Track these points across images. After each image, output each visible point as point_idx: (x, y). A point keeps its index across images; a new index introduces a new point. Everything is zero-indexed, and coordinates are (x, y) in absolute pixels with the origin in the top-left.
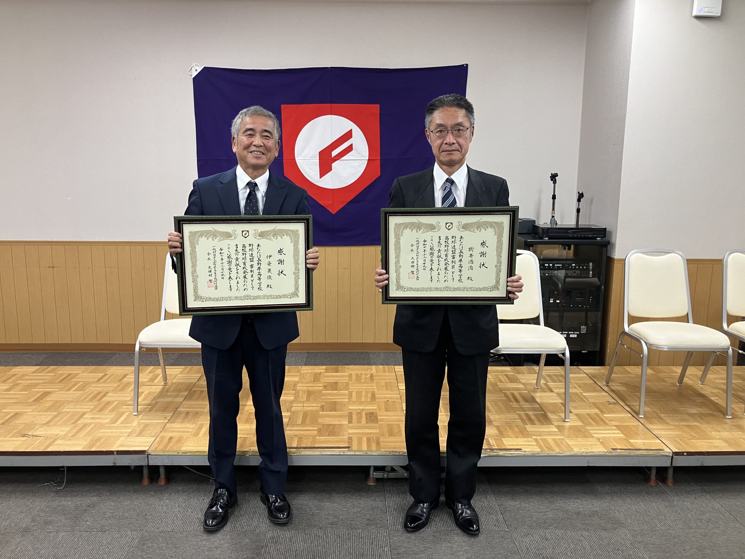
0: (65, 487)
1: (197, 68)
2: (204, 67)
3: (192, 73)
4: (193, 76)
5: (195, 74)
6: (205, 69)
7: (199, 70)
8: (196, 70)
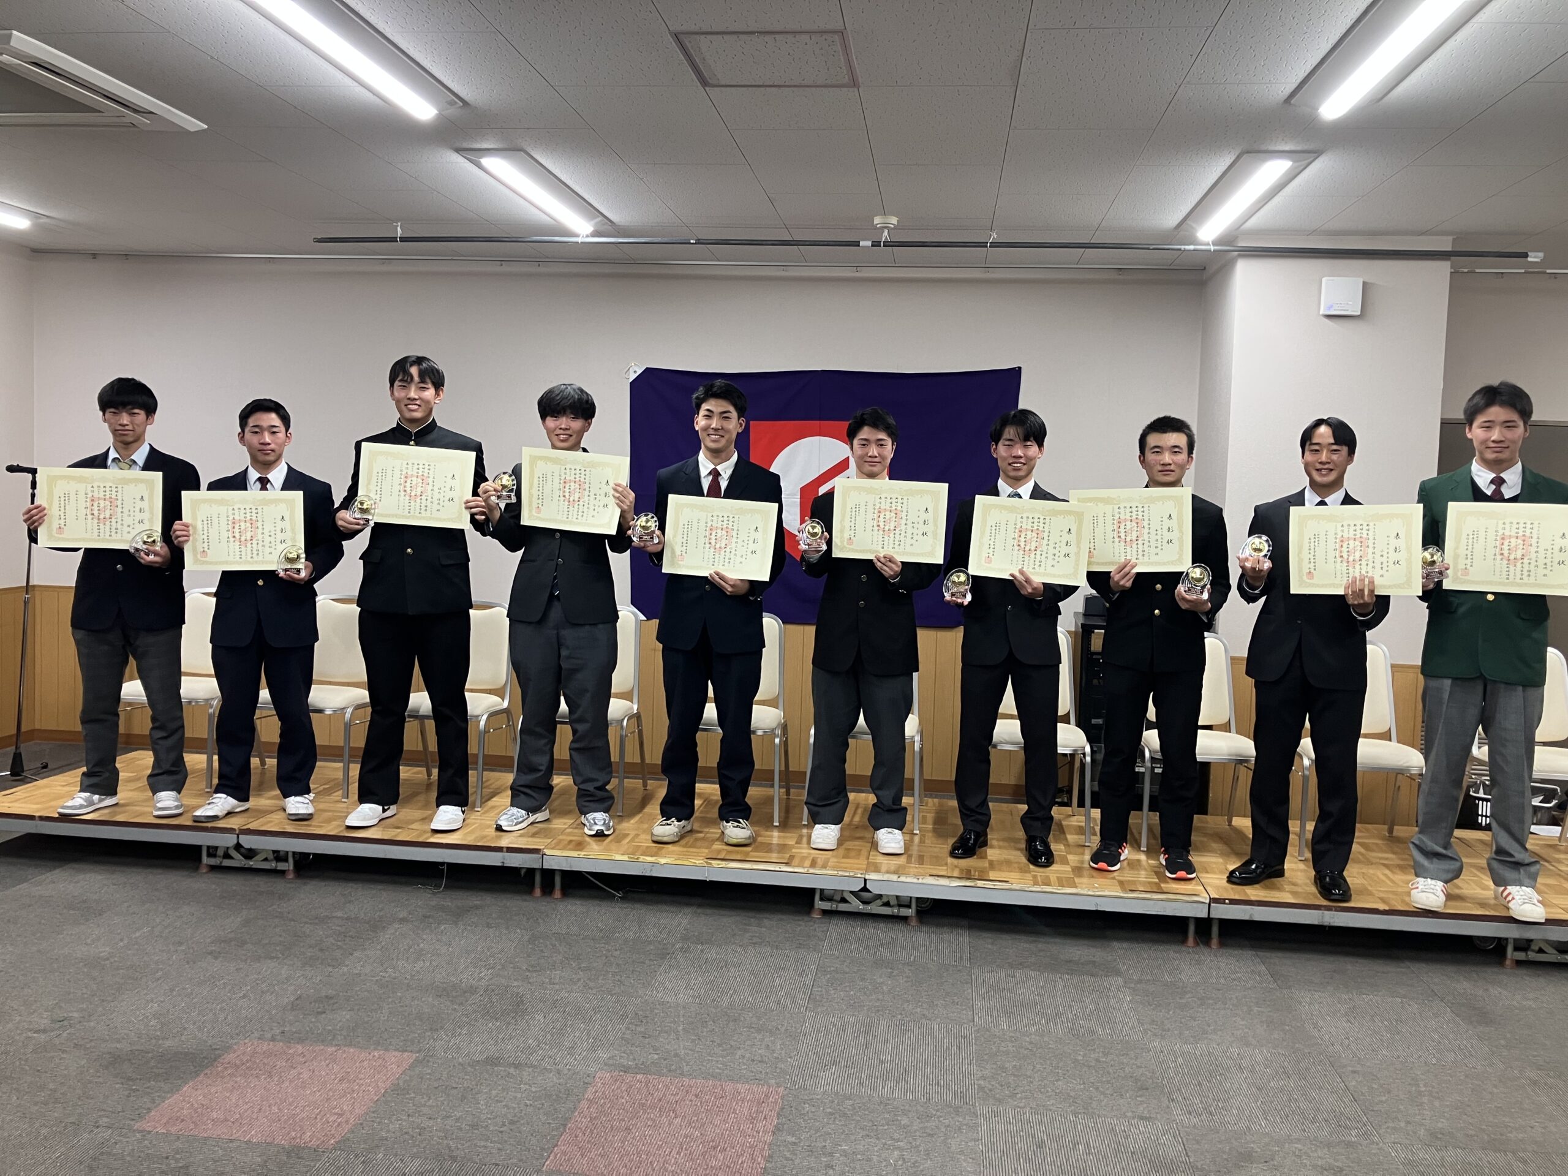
0: (443, 891)
1: (636, 369)
2: (647, 368)
3: (629, 375)
4: (631, 380)
5: (633, 377)
6: (648, 370)
7: (639, 372)
8: (635, 372)
